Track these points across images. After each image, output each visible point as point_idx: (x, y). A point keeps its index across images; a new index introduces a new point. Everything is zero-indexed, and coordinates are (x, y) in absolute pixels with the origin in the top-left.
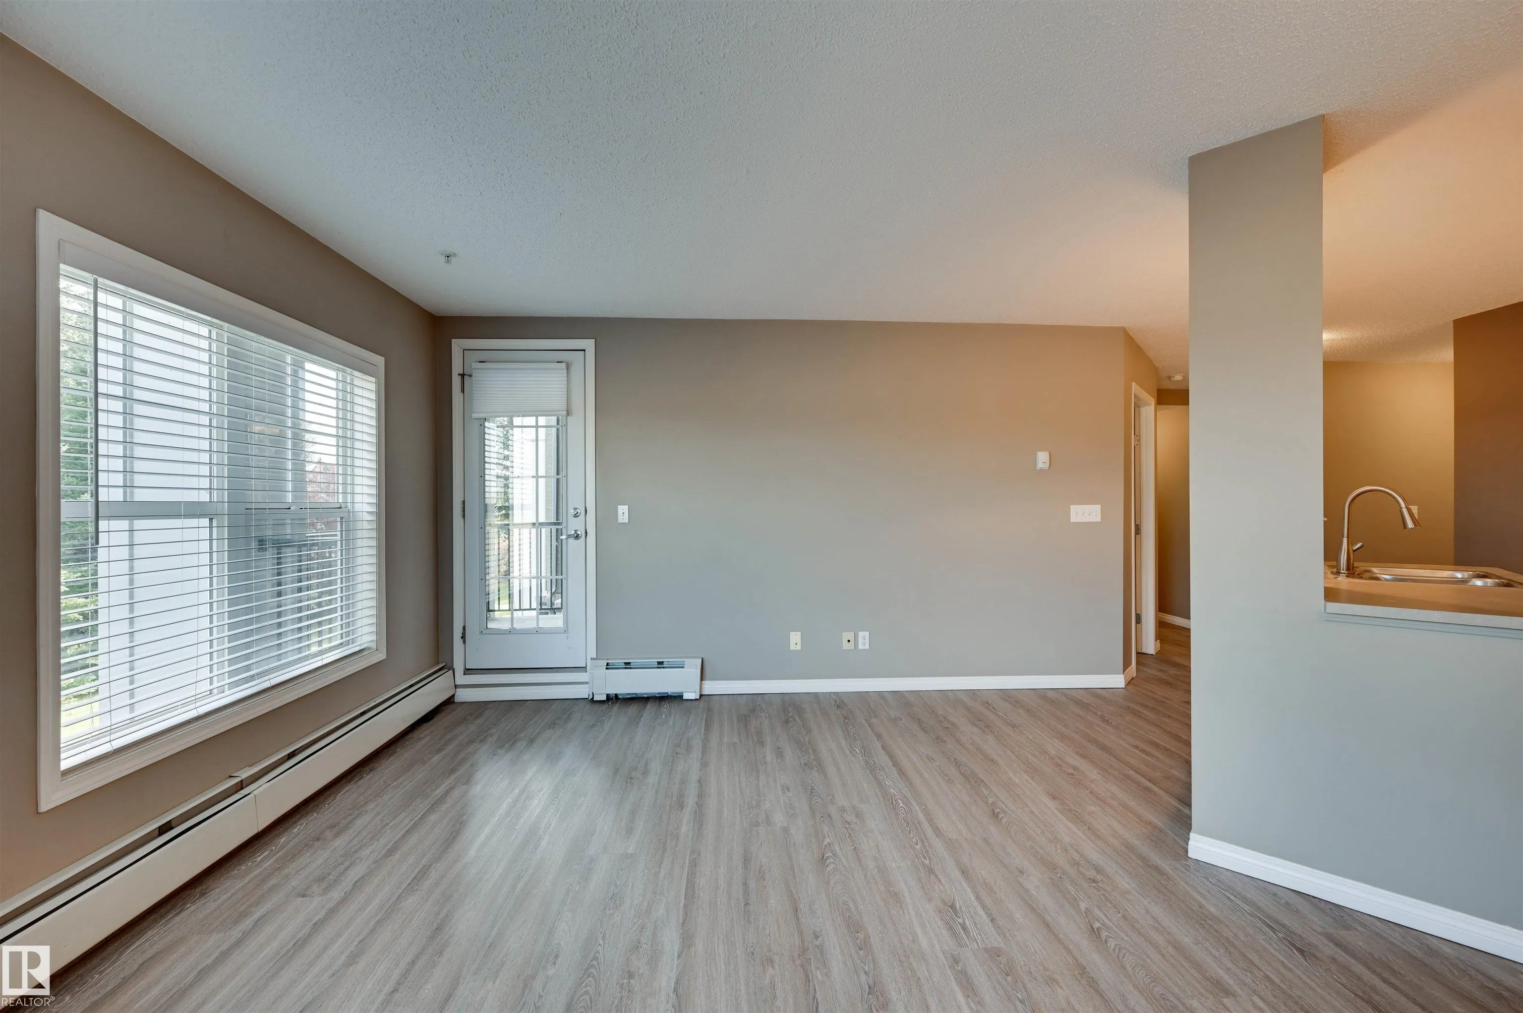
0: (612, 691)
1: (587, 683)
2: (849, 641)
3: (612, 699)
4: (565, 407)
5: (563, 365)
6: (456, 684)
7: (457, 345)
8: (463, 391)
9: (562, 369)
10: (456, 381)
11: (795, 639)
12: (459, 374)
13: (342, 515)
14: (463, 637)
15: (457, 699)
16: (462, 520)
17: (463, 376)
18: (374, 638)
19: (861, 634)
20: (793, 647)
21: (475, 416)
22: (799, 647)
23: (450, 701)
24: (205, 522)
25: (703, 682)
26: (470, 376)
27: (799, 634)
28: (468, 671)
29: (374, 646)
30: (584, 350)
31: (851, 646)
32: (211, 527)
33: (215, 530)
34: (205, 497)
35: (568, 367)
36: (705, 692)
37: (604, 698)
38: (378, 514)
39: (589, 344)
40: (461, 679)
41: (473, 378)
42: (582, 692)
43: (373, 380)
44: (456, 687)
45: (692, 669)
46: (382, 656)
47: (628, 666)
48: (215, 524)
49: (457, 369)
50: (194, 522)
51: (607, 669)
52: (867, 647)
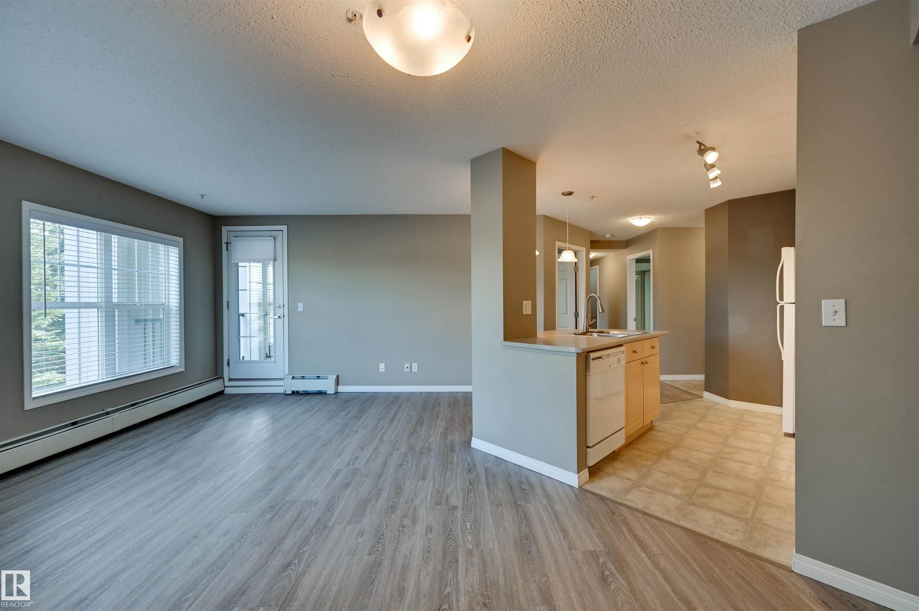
0: (295, 389)
1: (283, 386)
2: (407, 368)
3: (295, 393)
4: (273, 257)
5: (272, 238)
6: (225, 385)
7: (225, 229)
8: (227, 250)
9: (272, 240)
10: (224, 246)
11: (382, 366)
12: (225, 243)
13: (163, 307)
14: (228, 364)
15: (225, 392)
16: (227, 310)
17: (227, 243)
18: (178, 361)
19: (413, 364)
20: (381, 370)
21: (232, 262)
22: (384, 370)
23: (221, 393)
24: (96, 310)
25: (338, 386)
26: (230, 243)
27: (384, 364)
28: (230, 380)
29: (178, 365)
30: (282, 231)
31: (409, 370)
32: (98, 312)
33: (100, 313)
34: (95, 300)
35: (275, 238)
36: (339, 391)
37: (291, 392)
38: (180, 307)
39: (284, 228)
40: (227, 383)
41: (231, 244)
42: (281, 390)
43: (177, 248)
44: (225, 387)
45: (332, 380)
46: (182, 369)
47: (303, 378)
48: (99, 311)
49: (224, 240)
50: (90, 310)
51: (292, 379)
52: (416, 371)
